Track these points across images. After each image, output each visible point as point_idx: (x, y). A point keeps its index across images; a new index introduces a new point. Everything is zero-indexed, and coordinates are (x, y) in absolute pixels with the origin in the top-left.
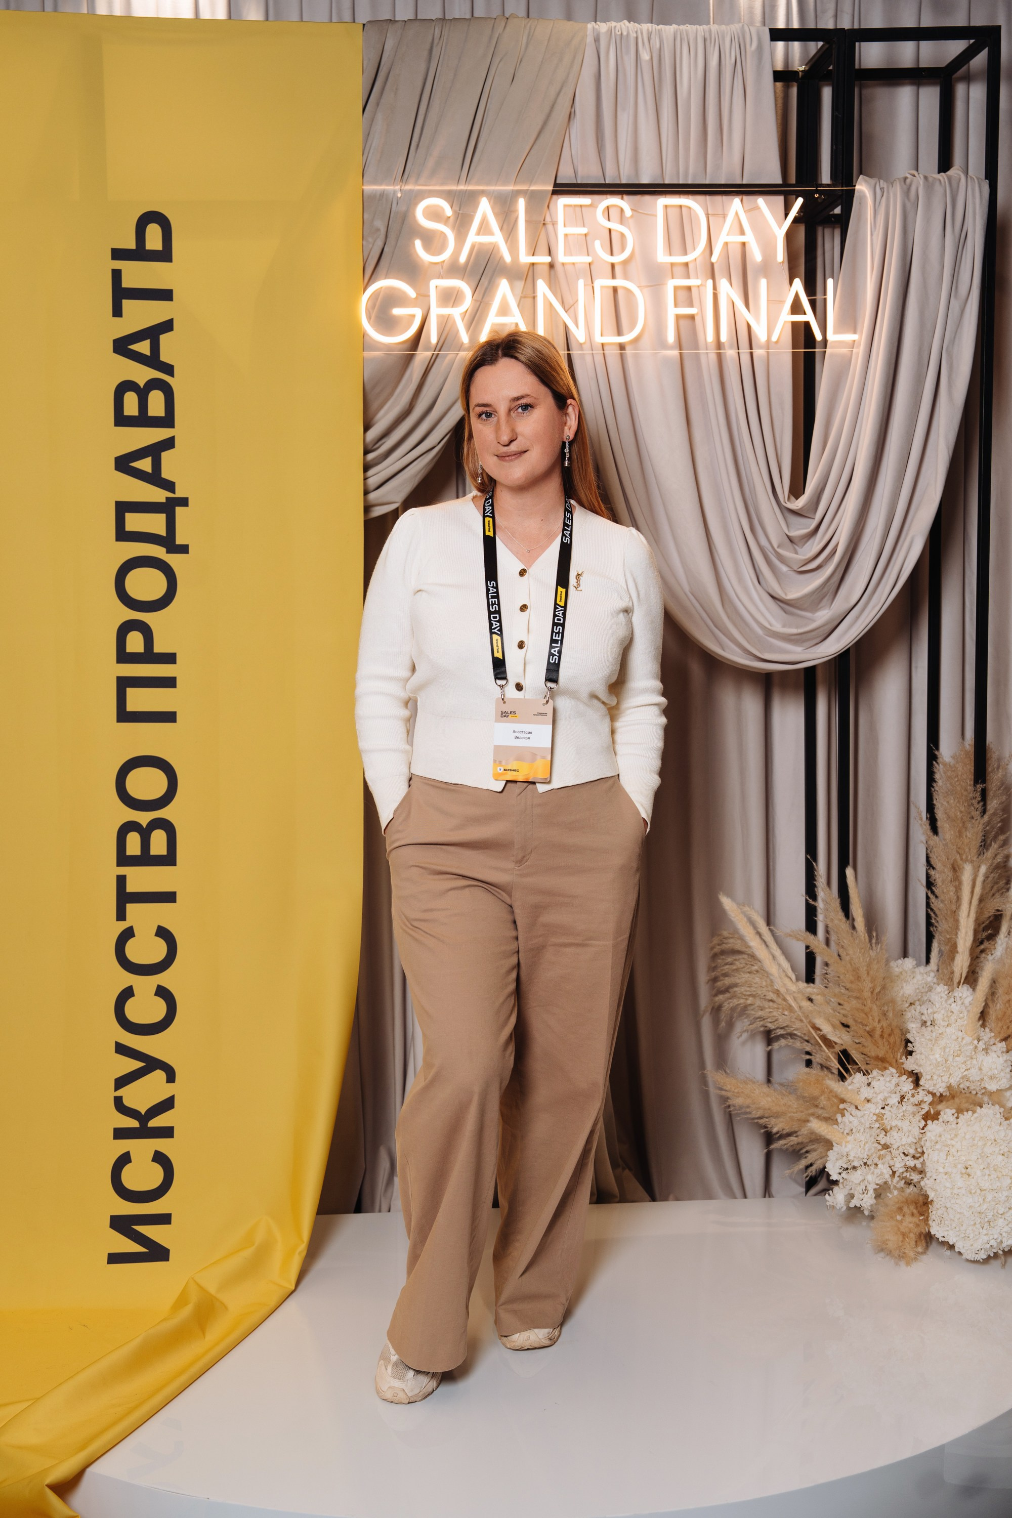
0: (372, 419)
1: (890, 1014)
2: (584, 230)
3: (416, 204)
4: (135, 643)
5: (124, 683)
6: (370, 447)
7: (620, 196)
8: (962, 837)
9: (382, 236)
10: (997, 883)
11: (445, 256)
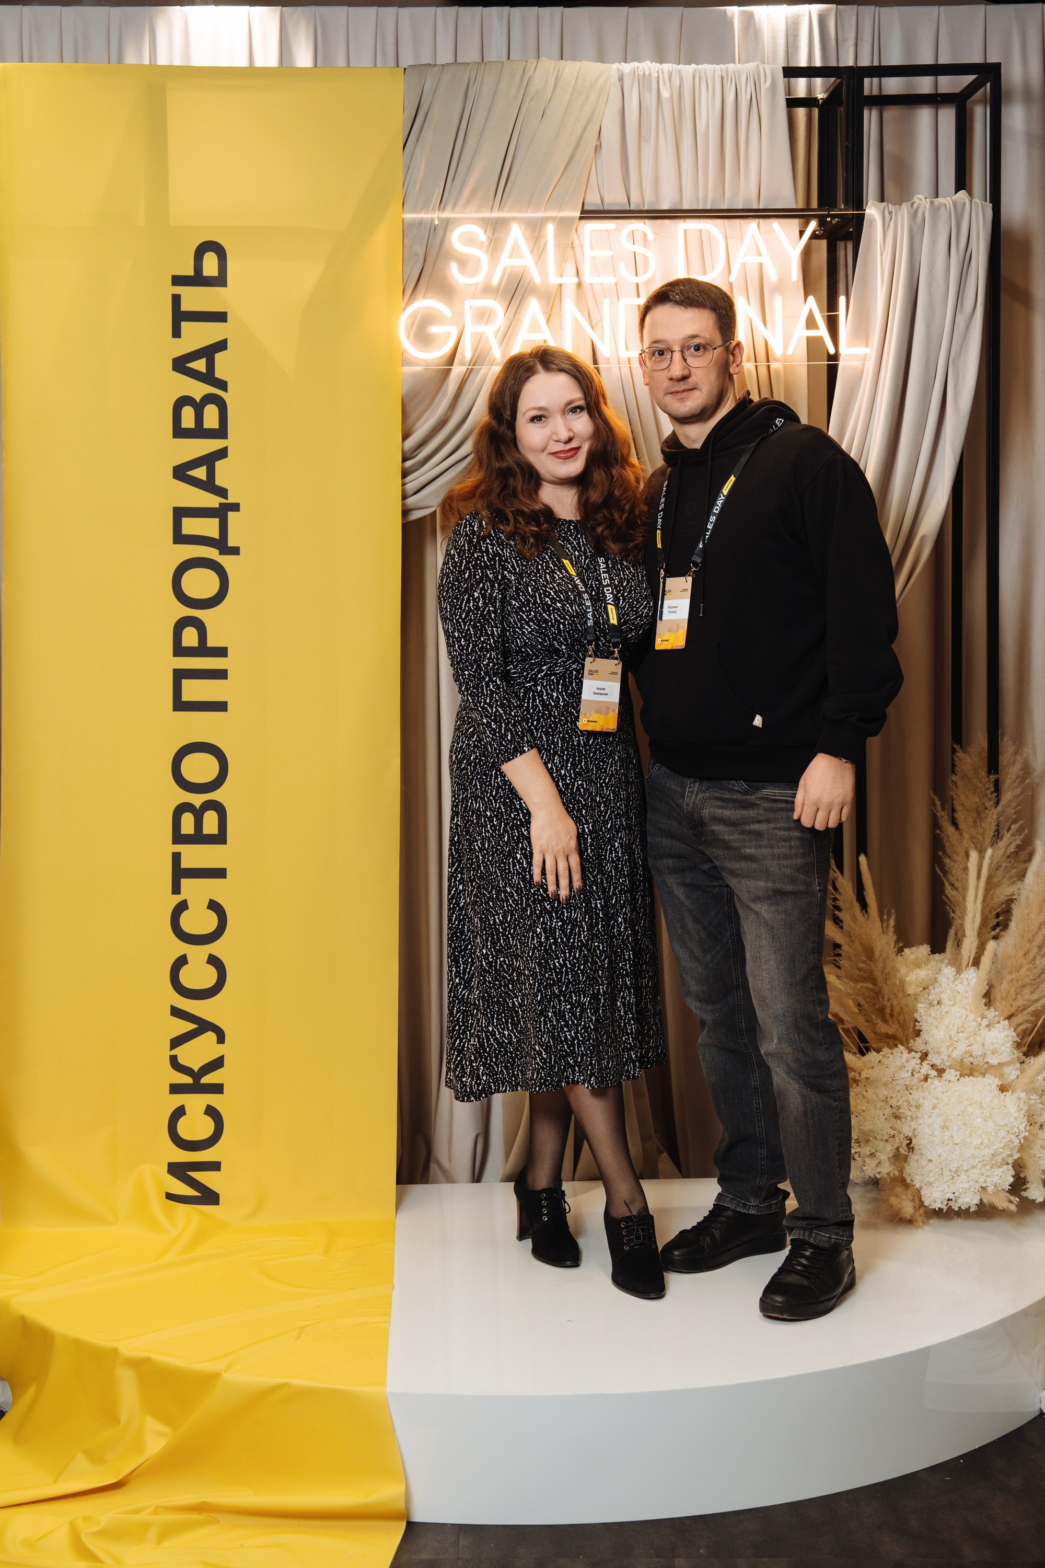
0: (411, 428)
1: (900, 995)
2: (609, 253)
3: (453, 230)
4: (190, 637)
5: (180, 675)
6: (408, 455)
7: (642, 221)
8: (977, 827)
9: (421, 260)
10: (1009, 872)
11: (480, 278)
